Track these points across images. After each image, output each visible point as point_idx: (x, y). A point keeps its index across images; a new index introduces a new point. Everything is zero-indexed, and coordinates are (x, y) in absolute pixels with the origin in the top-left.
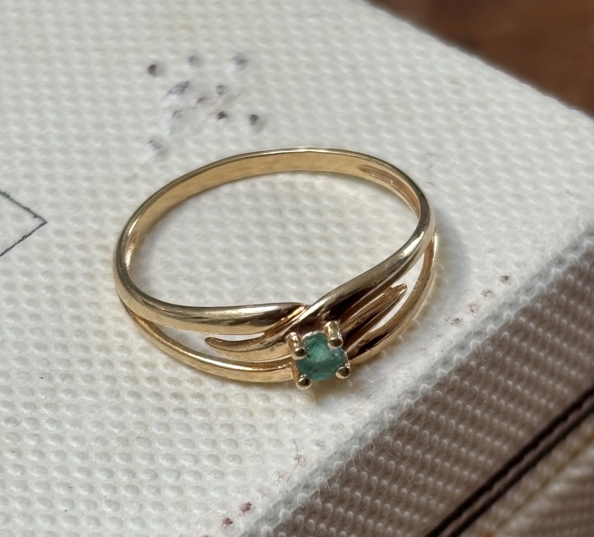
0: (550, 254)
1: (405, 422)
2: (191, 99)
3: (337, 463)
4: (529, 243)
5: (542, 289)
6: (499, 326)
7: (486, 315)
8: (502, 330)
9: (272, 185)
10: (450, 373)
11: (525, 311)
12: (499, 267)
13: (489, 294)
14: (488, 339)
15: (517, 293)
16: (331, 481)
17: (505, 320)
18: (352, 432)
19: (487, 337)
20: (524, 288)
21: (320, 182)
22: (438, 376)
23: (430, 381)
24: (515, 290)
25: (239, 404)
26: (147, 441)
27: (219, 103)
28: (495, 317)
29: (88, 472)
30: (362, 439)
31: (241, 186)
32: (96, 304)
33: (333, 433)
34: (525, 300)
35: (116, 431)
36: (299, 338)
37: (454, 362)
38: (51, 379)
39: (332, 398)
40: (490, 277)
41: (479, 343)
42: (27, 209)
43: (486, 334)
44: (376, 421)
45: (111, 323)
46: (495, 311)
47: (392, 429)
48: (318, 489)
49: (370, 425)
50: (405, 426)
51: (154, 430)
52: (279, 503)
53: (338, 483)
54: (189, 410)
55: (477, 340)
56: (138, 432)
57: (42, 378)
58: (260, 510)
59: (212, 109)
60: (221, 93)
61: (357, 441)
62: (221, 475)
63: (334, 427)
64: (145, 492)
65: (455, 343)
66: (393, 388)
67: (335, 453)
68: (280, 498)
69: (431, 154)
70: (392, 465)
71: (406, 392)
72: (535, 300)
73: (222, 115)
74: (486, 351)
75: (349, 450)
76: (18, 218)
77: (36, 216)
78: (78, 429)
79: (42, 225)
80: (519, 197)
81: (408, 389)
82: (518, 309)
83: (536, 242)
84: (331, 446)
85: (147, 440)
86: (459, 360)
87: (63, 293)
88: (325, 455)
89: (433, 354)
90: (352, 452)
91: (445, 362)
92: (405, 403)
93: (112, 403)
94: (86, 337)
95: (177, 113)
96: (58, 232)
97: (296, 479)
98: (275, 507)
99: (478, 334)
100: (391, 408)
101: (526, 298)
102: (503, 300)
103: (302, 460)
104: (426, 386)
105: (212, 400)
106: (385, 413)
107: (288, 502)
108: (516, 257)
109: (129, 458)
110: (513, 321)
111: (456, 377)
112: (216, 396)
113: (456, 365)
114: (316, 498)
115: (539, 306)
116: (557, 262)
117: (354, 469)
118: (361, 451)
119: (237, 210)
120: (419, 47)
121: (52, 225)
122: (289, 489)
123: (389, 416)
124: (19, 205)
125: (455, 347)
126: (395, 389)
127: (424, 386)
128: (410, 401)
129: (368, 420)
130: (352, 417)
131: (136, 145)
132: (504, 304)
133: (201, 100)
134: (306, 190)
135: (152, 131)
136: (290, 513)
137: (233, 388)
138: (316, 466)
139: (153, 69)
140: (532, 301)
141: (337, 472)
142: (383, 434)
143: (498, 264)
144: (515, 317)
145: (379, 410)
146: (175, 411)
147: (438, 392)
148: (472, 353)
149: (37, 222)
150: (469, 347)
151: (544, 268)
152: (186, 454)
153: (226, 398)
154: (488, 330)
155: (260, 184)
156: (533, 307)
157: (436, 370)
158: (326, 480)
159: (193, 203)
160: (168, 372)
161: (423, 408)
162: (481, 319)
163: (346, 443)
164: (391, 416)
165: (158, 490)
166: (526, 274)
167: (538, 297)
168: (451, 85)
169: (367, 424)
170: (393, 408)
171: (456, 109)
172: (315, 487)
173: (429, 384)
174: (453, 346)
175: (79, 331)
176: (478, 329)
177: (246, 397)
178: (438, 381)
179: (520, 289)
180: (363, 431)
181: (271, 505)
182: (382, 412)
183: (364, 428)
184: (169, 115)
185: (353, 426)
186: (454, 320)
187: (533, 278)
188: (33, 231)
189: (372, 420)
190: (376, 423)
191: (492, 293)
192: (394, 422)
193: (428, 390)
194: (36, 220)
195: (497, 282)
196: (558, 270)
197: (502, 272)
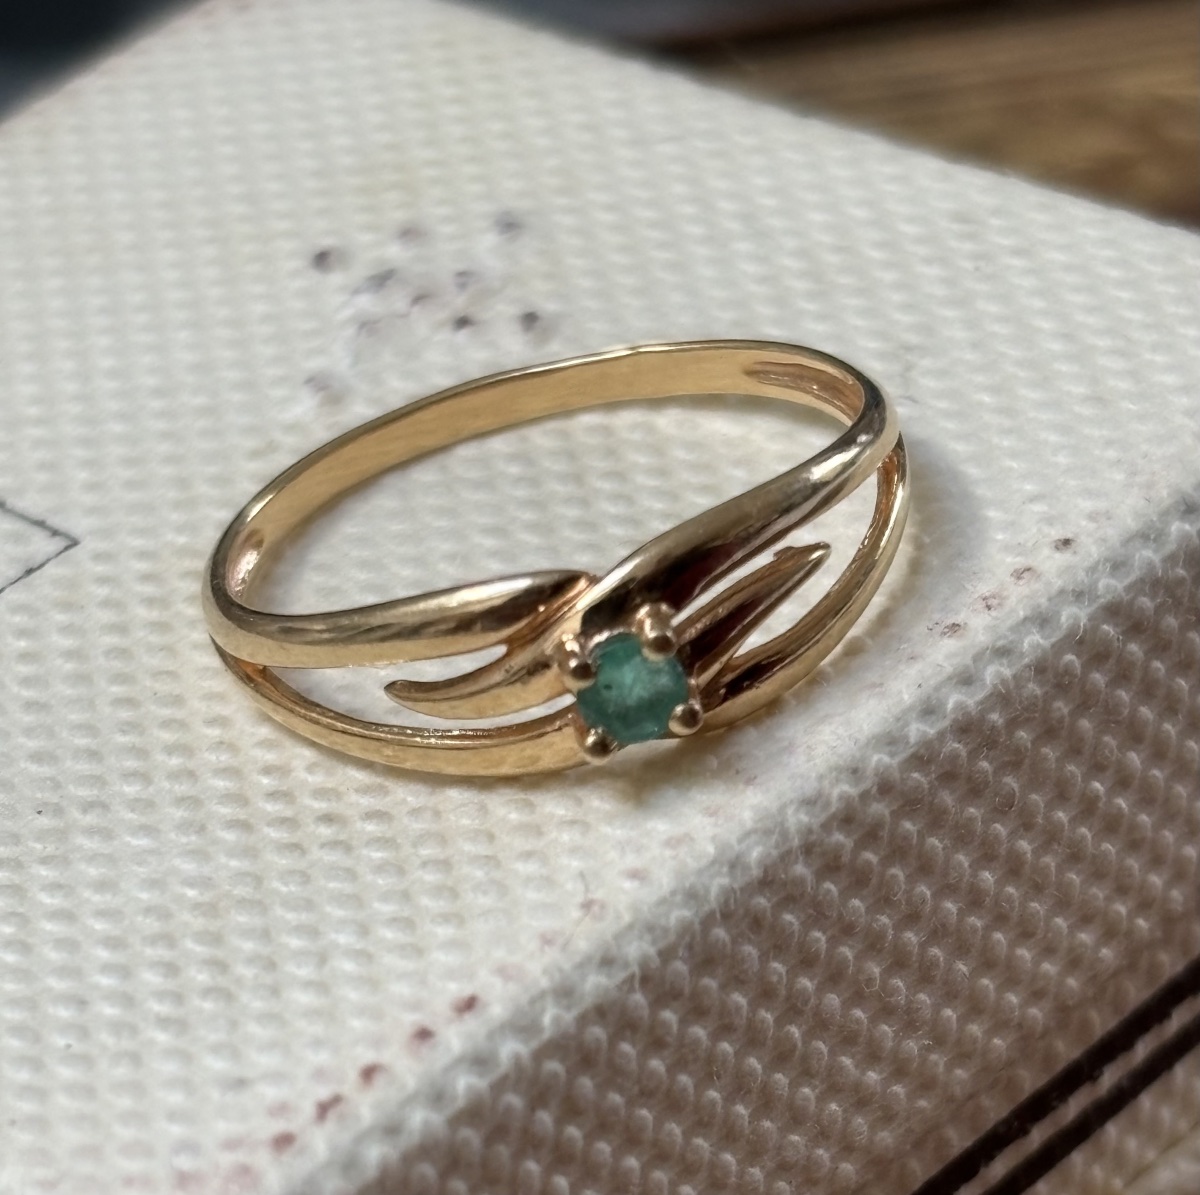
0: (1165, 493)
1: (838, 837)
2: (397, 300)
3: (679, 915)
4: (1119, 477)
5: (1150, 565)
6: (1053, 640)
7: (1022, 614)
8: (1059, 648)
9: (565, 435)
10: (941, 735)
11: (1113, 610)
12: (1051, 524)
13: (1025, 575)
14: (1028, 666)
15: (1092, 569)
16: (666, 955)
17: (1065, 626)
18: (711, 850)
19: (1026, 660)
20: (1107, 560)
21: (667, 421)
22: (912, 740)
23: (894, 749)
24: (1086, 564)
25: (465, 821)
26: (259, 906)
27: (459, 303)
28: (1042, 620)
29: (124, 972)
30: (735, 864)
31: (498, 444)
32: (168, 673)
33: (668, 853)
34: (1111, 586)
35: (191, 893)
36: (582, 647)
37: (949, 710)
38: (58, 811)
39: (670, 793)
40: (1030, 544)
41: (1007, 672)
42: (40, 524)
43: (1022, 655)
44: (770, 827)
45: (197, 705)
46: (1039, 606)
47: (808, 850)
48: (635, 969)
49: (754, 838)
50: (840, 847)
51: (276, 885)
52: (542, 995)
53: (685, 961)
54: (354, 843)
55: (1001, 665)
56: (241, 891)
57: (39, 812)
58: (497, 1010)
59: (444, 314)
60: (462, 286)
61: (725, 869)
62: (417, 951)
63: (672, 843)
64: (245, 997)
65: (949, 669)
66: (809, 761)
67: (673, 893)
68: (544, 983)
69: (909, 348)
70: (818, 940)
71: (838, 769)
72: (1137, 587)
73: (463, 322)
74: (1026, 693)
75: (707, 890)
76: (17, 538)
77: (55, 533)
78: (108, 897)
79: (67, 548)
80: (1098, 400)
81: (841, 763)
82: (1095, 606)
83: (1134, 474)
84: (664, 880)
85: (260, 903)
86: (960, 706)
87: (101, 660)
88: (648, 895)
89: (900, 692)
90: (714, 891)
91: (928, 709)
92: (836, 792)
93: (187, 844)
94: (142, 734)
95: (367, 326)
96: (99, 557)
97: (583, 945)
98: (533, 1001)
99: (1002, 652)
100: (803, 801)
101: (1113, 582)
102: (1058, 583)
103: (596, 909)
104: (886, 759)
105: (406, 820)
106: (790, 811)
107: (564, 992)
108: (1087, 505)
109: (215, 939)
110: (1085, 631)
111: (956, 745)
112: (415, 812)
113: (953, 716)
114: (631, 990)
115: (1146, 603)
116: (1183, 508)
117: (720, 933)
118: (733, 890)
119: (486, 484)
120: (889, 169)
121: (89, 545)
122: (567, 966)
123: (797, 819)
124: (23, 517)
125: (950, 678)
126: (812, 763)
127: (880, 759)
128: (847, 788)
129: (749, 824)
130: (713, 820)
131: (278, 393)
132: (1062, 592)
133: (419, 299)
134: (637, 436)
135: (314, 364)
136: (569, 1017)
137: (454, 794)
138: (627, 918)
139: (322, 259)
140: (1128, 589)
141: (681, 935)
142: (786, 857)
143: (1050, 521)
144: (1089, 620)
145: (774, 807)
146: (323, 846)
147: (916, 775)
148: (991, 694)
149: (57, 544)
150: (983, 680)
151: (1152, 521)
152: (343, 922)
153: (437, 814)
154: (1026, 645)
155: (540, 437)
156: (1131, 603)
157: (907, 724)
158: (652, 951)
159: (393, 481)
160: (317, 779)
161: (879, 809)
162: (1009, 623)
163: (700, 872)
164: (804, 818)
165: (275, 991)
166: (1113, 533)
167: (1142, 580)
168: (955, 227)
169: (747, 834)
170: (809, 803)
171: (968, 265)
172: (626, 965)
173: (892, 755)
174: (945, 675)
175: (128, 723)
176: (1000, 643)
177: (483, 809)
178: (912, 750)
179: (1098, 563)
180: (737, 848)
181: (524, 999)
182: (782, 809)
183: (740, 841)
184: (350, 331)
185: (714, 839)
186: (946, 627)
187: (1128, 541)
188: (48, 560)
189: (759, 825)
190: (767, 832)
191: (1035, 571)
192: (810, 831)
193: (888, 767)
194: (57, 538)
195: (1046, 551)
196: (1187, 527)
197: (1057, 533)
